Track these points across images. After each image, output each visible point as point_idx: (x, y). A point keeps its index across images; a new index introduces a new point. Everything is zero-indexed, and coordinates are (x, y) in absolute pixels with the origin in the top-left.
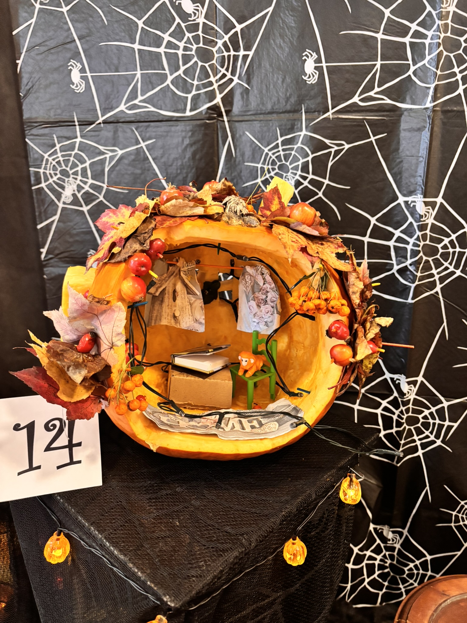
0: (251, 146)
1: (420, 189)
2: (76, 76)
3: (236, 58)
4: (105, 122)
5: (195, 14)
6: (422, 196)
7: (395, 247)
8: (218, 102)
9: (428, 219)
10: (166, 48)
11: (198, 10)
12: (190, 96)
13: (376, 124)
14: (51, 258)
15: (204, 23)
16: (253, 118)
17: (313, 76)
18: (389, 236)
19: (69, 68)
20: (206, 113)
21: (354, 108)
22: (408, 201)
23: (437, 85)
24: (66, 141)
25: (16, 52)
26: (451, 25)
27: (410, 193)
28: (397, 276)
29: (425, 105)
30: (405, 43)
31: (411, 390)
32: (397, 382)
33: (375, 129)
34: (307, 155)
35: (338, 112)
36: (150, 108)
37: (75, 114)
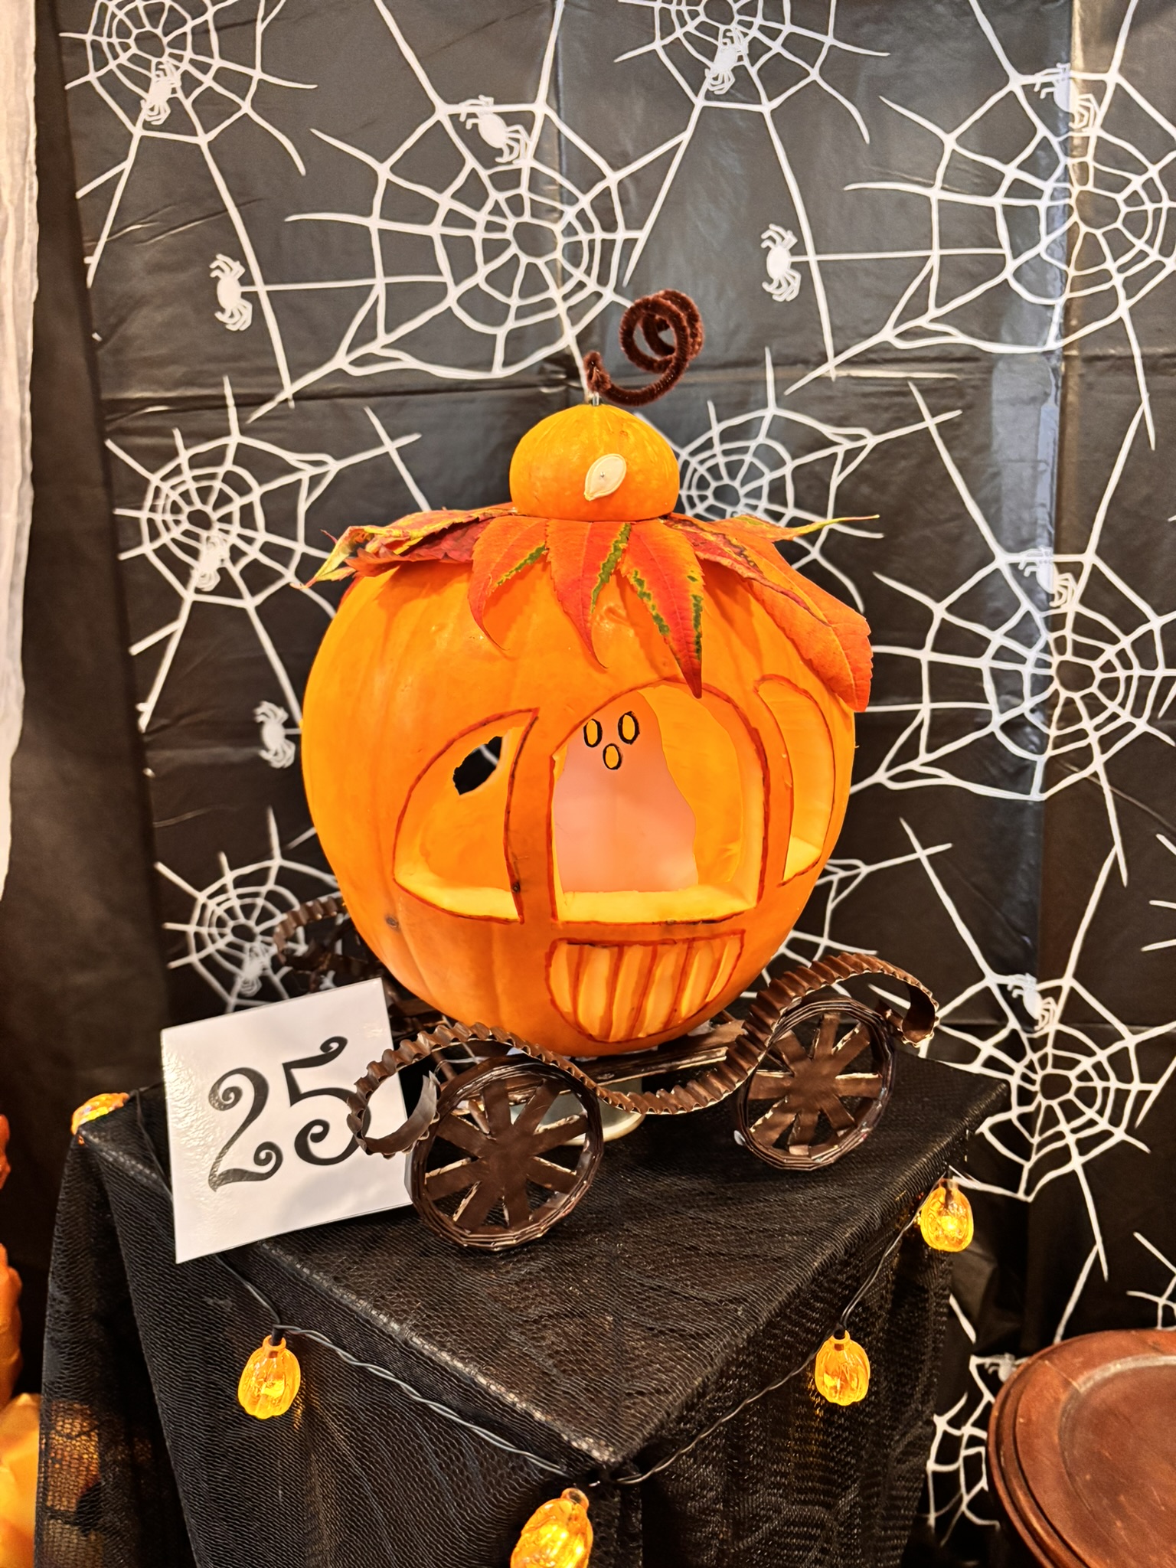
1: (1046, 535)
2: (229, 292)
3: (608, 246)
4: (298, 397)
5: (511, 149)
6: (1050, 550)
7: (994, 672)
8: (568, 346)
9: (1065, 602)
10: (445, 224)
11: (517, 140)
12: (501, 333)
13: (935, 390)
14: (164, 728)
15: (532, 169)
17: (789, 284)
19: (214, 274)
20: (542, 371)
22: (1018, 564)
23: (1070, 300)
24: (203, 443)
25: (85, 238)
26: (1096, 169)
27: (1022, 545)
28: (1002, 738)
29: (1045, 343)
30: (992, 209)
31: (1048, 1010)
32: (1015, 993)
33: (933, 401)
34: (781, 463)
35: (850, 363)
36: (408, 362)
37: (226, 380)
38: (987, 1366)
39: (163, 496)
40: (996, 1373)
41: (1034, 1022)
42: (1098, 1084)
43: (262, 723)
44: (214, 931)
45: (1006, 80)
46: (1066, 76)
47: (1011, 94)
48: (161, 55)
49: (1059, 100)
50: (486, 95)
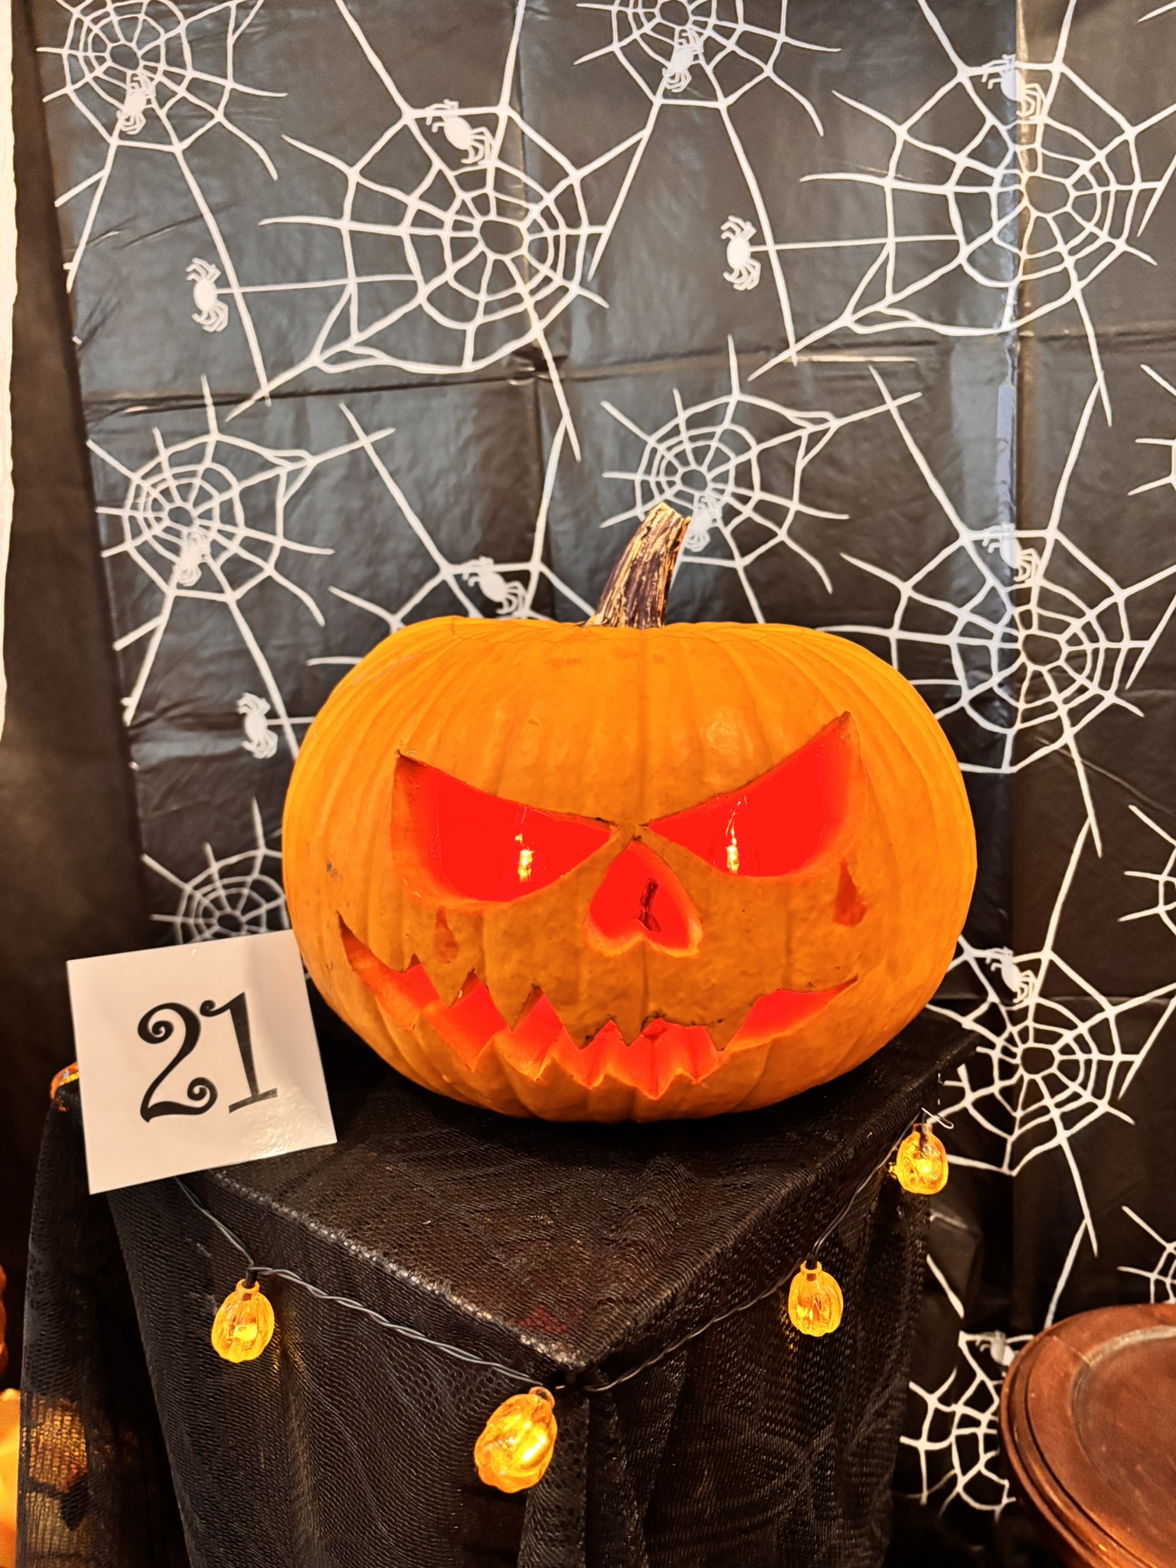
0: (616, 433)
1: (1007, 511)
2: (205, 294)
3: (572, 241)
4: (274, 395)
5: (476, 150)
6: (1013, 526)
7: (962, 648)
8: (536, 340)
9: (1030, 577)
10: (414, 224)
11: (482, 142)
12: (471, 328)
13: (896, 373)
14: (148, 721)
15: (498, 170)
16: (617, 370)
17: (749, 273)
18: (945, 622)
19: (190, 278)
20: (511, 364)
21: (844, 341)
22: (982, 541)
23: (1022, 282)
24: (185, 440)
25: (64, 246)
26: (1045, 156)
27: (986, 521)
28: (972, 713)
29: (1000, 325)
30: (944, 198)
31: (1027, 983)
32: (994, 967)
33: (894, 383)
34: (747, 448)
35: (810, 348)
36: (382, 359)
37: (204, 380)
38: (977, 1344)
39: (144, 494)
40: (988, 1351)
41: (1015, 995)
42: (1080, 1056)
43: (244, 715)
44: (201, 921)
45: (954, 72)
46: (1012, 66)
47: (960, 85)
48: (135, 66)
49: (1006, 90)
50: (451, 99)
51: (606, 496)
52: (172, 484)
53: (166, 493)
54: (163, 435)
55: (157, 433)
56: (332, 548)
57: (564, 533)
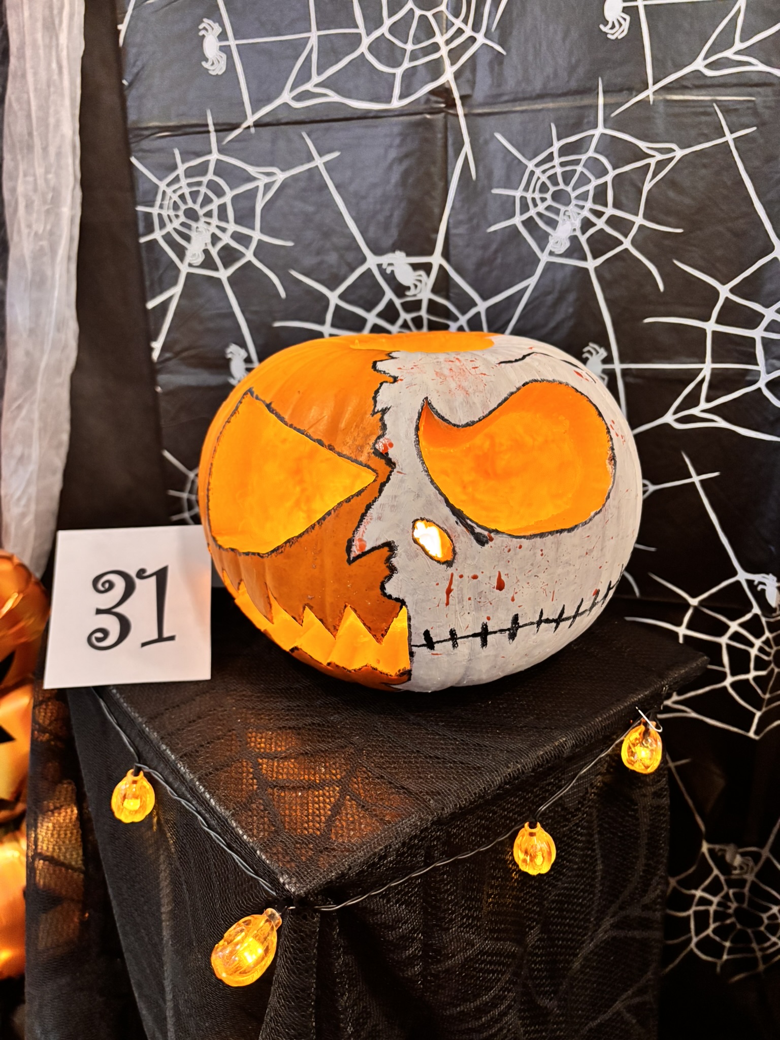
0: (504, 159)
2: (211, 46)
4: (257, 124)
7: (764, 340)
8: (448, 81)
12: (399, 72)
13: (736, 110)
14: (169, 359)
17: (621, 25)
18: (753, 320)
19: (201, 33)
20: (428, 101)
21: (695, 82)
24: (194, 159)
28: (767, 393)
33: (734, 119)
34: (605, 172)
36: (333, 97)
37: (209, 113)
38: (716, 850)
39: (167, 198)
43: (230, 359)
51: (493, 207)
52: (186, 191)
53: (182, 197)
54: (181, 154)
55: (177, 152)
56: (293, 241)
57: (460, 235)
